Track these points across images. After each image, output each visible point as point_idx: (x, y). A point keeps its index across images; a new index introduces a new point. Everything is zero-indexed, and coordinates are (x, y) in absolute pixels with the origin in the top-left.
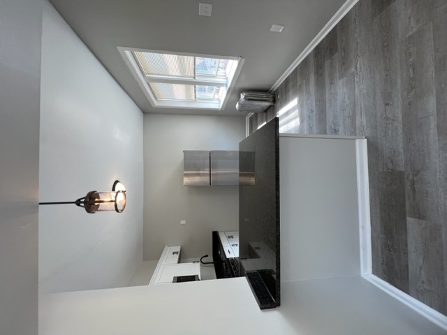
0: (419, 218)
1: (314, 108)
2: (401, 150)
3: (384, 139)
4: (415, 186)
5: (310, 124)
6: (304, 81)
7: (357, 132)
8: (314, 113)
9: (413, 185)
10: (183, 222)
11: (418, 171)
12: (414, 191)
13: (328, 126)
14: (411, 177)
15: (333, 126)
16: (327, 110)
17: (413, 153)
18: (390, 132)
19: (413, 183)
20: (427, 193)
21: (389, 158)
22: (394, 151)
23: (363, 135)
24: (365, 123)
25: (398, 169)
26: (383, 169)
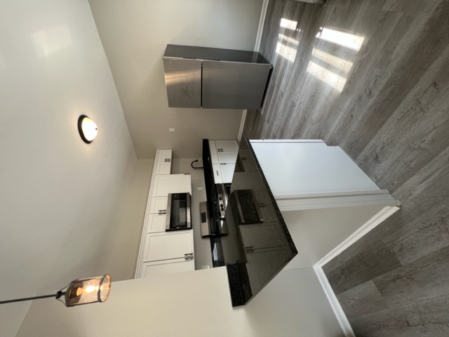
0: (380, 290)
1: (376, 93)
2: (419, 256)
3: (416, 230)
4: (398, 280)
5: (353, 109)
6: (400, 14)
7: (399, 190)
8: (371, 101)
9: (398, 278)
10: (171, 130)
11: (413, 279)
12: (394, 281)
13: (373, 142)
14: (402, 274)
15: (378, 149)
16: (390, 120)
17: (426, 269)
18: (430, 233)
19: (399, 277)
20: (401, 292)
21: (402, 245)
22: (413, 248)
23: (400, 200)
24: (416, 193)
25: (399, 259)
26: (388, 243)
